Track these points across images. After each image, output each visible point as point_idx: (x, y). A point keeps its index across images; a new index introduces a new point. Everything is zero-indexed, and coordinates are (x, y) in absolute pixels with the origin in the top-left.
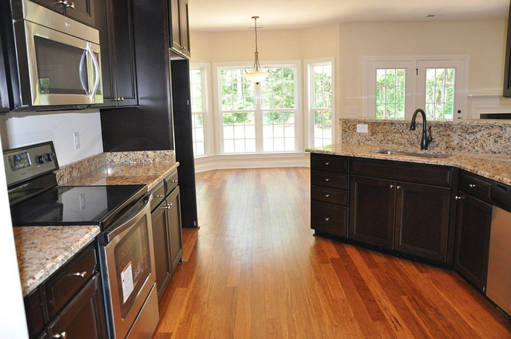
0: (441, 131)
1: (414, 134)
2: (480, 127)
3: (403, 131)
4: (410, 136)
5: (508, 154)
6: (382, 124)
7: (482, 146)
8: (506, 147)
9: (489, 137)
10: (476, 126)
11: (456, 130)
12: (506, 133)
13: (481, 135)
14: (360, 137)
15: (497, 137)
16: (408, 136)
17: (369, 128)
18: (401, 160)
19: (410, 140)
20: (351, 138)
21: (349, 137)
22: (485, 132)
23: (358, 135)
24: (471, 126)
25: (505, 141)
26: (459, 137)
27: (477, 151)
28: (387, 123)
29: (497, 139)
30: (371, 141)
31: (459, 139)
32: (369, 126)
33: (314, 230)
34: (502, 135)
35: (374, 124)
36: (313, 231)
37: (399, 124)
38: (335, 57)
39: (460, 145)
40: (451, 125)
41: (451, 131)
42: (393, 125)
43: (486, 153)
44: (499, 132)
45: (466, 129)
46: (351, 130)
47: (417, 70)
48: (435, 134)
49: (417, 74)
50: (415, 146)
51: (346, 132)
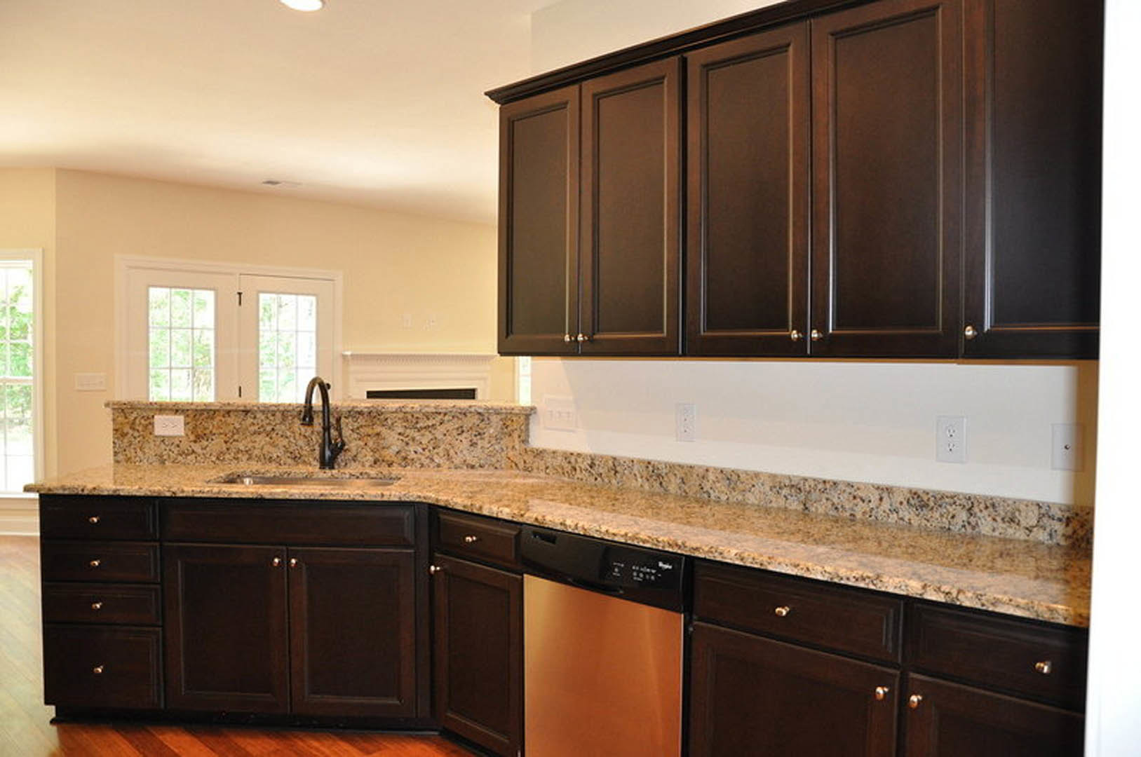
0: (361, 426)
1: (300, 434)
2: (442, 415)
3: (273, 429)
4: (292, 439)
5: (496, 468)
6: (222, 413)
7: (449, 455)
8: (493, 454)
9: (459, 434)
10: (433, 413)
11: (393, 424)
12: (491, 427)
13: (445, 432)
14: (163, 446)
15: (476, 436)
16: (287, 440)
17: (186, 424)
18: (297, 497)
19: (291, 450)
20: (138, 450)
21: (135, 449)
22: (452, 425)
23: (158, 443)
24: (424, 414)
25: (489, 442)
26: (401, 437)
27: (439, 466)
28: (236, 411)
29: (475, 439)
30: (194, 455)
31: (401, 441)
32: (189, 420)
33: (53, 708)
34: (482, 429)
35: (201, 415)
36: (51, 711)
37: (263, 412)
38: (43, 250)
39: (403, 454)
40: (382, 413)
41: (383, 425)
42: (249, 414)
43: (456, 468)
44: (478, 425)
45: (415, 421)
46: (138, 431)
47: (240, 294)
48: (348, 434)
49: (240, 303)
50: (304, 462)
51: (124, 435)
